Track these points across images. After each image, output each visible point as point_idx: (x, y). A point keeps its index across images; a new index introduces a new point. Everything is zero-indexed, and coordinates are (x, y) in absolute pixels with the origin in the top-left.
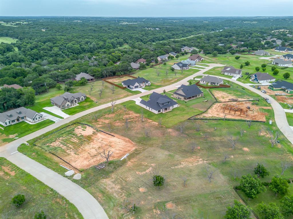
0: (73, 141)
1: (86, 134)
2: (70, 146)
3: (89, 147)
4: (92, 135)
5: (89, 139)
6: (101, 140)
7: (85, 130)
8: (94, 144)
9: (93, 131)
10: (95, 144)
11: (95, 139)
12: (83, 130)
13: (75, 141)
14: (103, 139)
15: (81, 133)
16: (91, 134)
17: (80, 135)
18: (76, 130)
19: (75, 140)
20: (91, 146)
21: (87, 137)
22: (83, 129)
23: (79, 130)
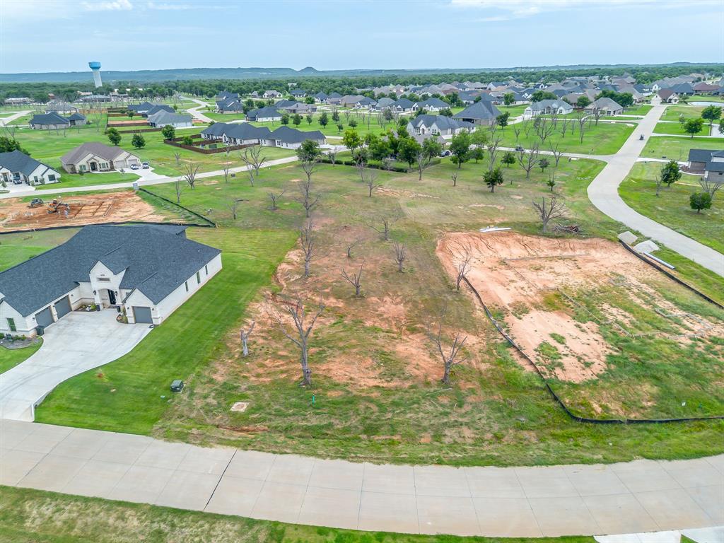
0: (627, 314)
1: (559, 318)
2: (639, 301)
3: (570, 279)
4: (535, 308)
5: (554, 301)
6: (513, 285)
7: (553, 336)
8: (546, 283)
9: (520, 319)
10: (544, 280)
11: (532, 293)
12: (561, 340)
13: (614, 311)
14: (506, 284)
15: (576, 332)
16: (534, 313)
17: (584, 326)
18: (598, 357)
19: (614, 313)
20: (560, 280)
21: (558, 309)
22: (560, 347)
23: (579, 348)
